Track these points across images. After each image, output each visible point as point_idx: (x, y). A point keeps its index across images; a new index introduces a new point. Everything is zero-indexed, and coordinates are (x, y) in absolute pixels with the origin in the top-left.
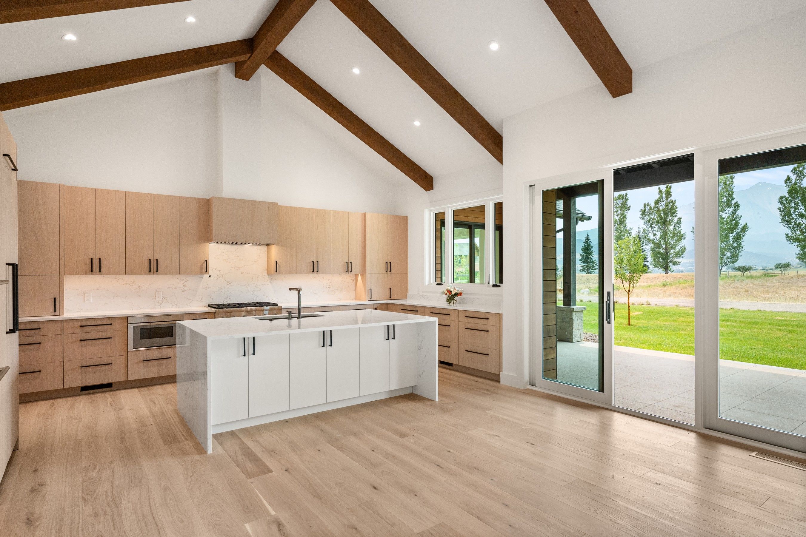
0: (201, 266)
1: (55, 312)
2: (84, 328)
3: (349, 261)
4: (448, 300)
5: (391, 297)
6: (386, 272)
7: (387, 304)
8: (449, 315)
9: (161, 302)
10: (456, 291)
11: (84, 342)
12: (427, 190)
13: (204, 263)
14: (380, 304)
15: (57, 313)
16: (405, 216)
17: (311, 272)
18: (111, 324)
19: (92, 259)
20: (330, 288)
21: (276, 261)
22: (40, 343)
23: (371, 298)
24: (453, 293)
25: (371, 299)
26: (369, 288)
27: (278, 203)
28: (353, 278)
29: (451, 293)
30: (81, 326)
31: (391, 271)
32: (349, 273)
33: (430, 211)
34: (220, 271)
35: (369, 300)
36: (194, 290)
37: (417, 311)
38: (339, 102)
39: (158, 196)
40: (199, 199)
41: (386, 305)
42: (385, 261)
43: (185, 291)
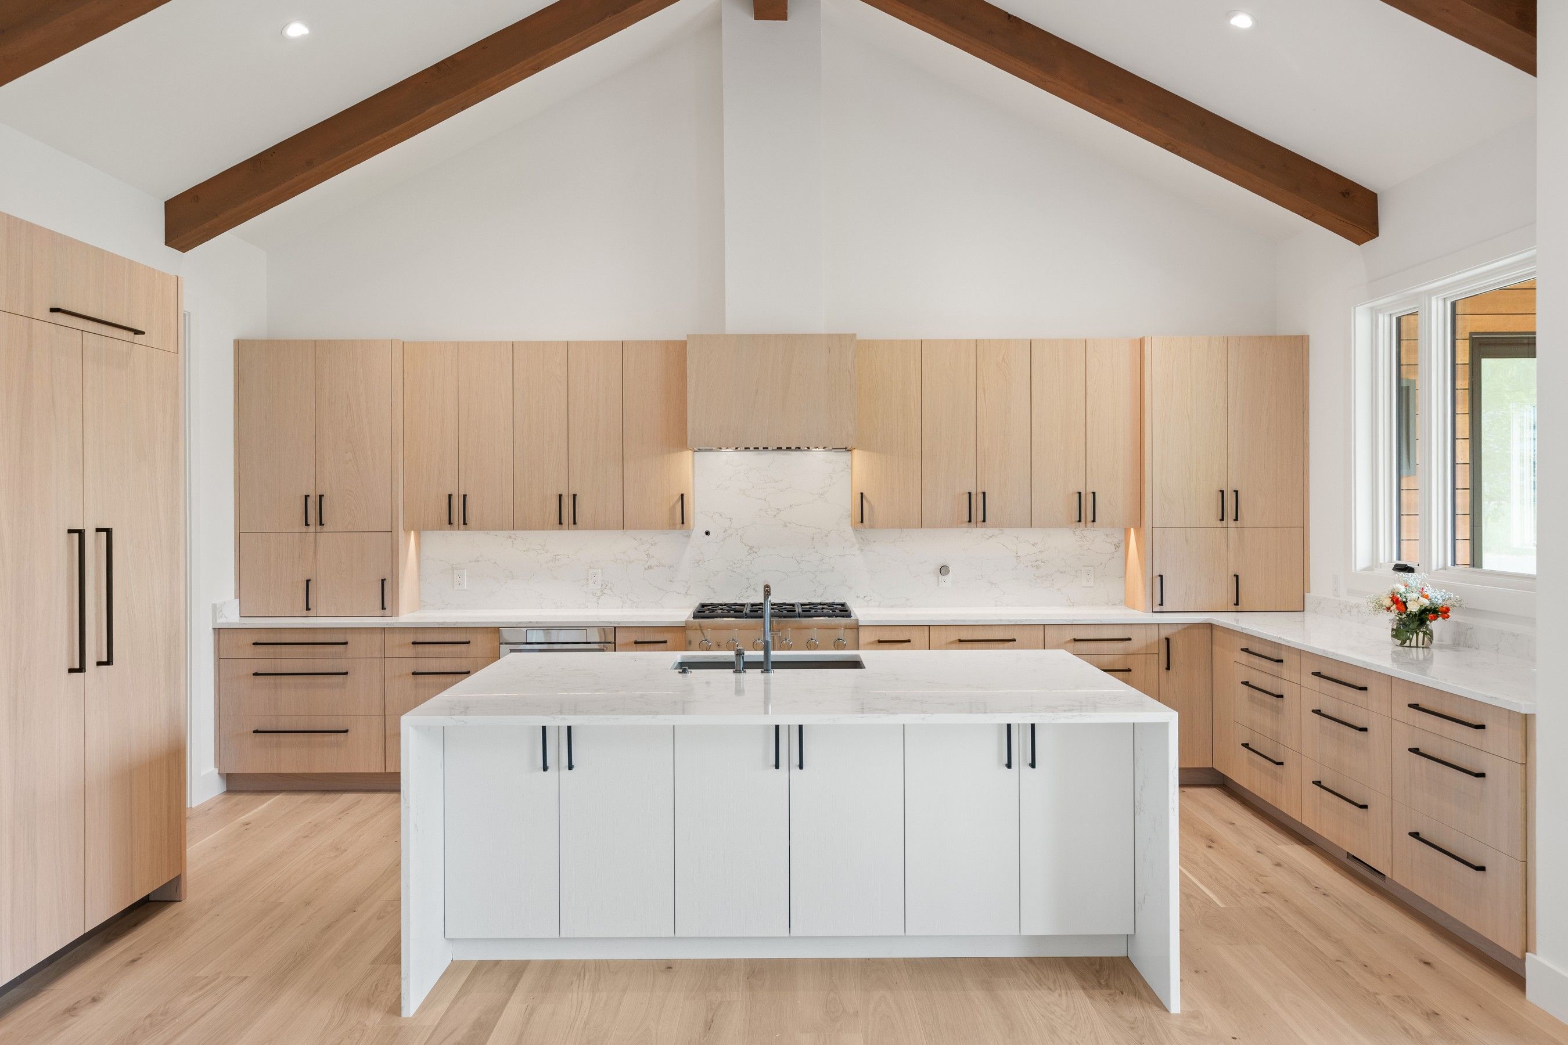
0: (672, 509)
1: (383, 608)
2: (420, 648)
3: (1090, 490)
4: (1396, 634)
5: (1237, 604)
6: (1219, 523)
7: (1211, 626)
8: (1365, 689)
9: (599, 593)
10: (1426, 603)
11: (421, 679)
12: (1359, 242)
13: (678, 501)
14: (1180, 627)
15: (388, 612)
16: (1296, 337)
17: (962, 523)
18: (468, 643)
19: (450, 496)
20: (1037, 567)
21: (862, 494)
22: (346, 673)
23: (1162, 604)
24: (1413, 608)
25: (1164, 608)
26: (1156, 573)
27: (854, 335)
28: (1116, 541)
29: (1407, 608)
30: (414, 643)
31: (1236, 519)
32: (1089, 524)
33: (1375, 312)
34: (731, 519)
35: (1158, 608)
36: (671, 566)
37: (1281, 661)
38: (1010, 16)
39: (578, 344)
40: (667, 343)
41: (1208, 631)
42: (1217, 487)
43: (650, 567)
